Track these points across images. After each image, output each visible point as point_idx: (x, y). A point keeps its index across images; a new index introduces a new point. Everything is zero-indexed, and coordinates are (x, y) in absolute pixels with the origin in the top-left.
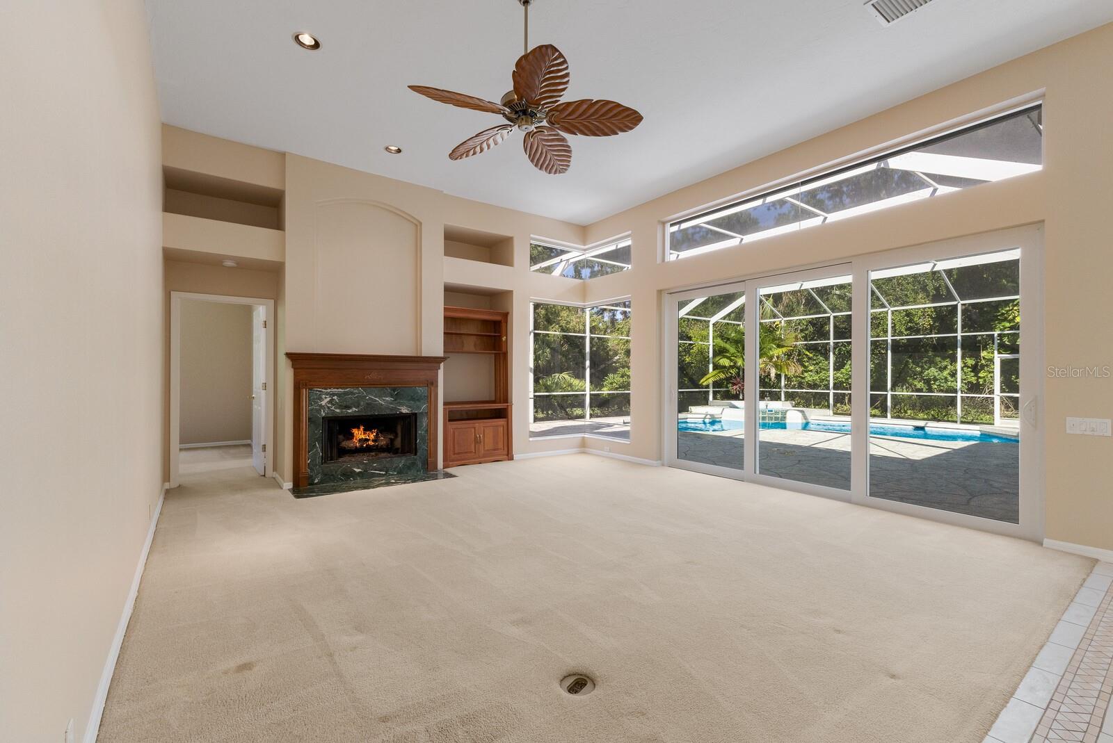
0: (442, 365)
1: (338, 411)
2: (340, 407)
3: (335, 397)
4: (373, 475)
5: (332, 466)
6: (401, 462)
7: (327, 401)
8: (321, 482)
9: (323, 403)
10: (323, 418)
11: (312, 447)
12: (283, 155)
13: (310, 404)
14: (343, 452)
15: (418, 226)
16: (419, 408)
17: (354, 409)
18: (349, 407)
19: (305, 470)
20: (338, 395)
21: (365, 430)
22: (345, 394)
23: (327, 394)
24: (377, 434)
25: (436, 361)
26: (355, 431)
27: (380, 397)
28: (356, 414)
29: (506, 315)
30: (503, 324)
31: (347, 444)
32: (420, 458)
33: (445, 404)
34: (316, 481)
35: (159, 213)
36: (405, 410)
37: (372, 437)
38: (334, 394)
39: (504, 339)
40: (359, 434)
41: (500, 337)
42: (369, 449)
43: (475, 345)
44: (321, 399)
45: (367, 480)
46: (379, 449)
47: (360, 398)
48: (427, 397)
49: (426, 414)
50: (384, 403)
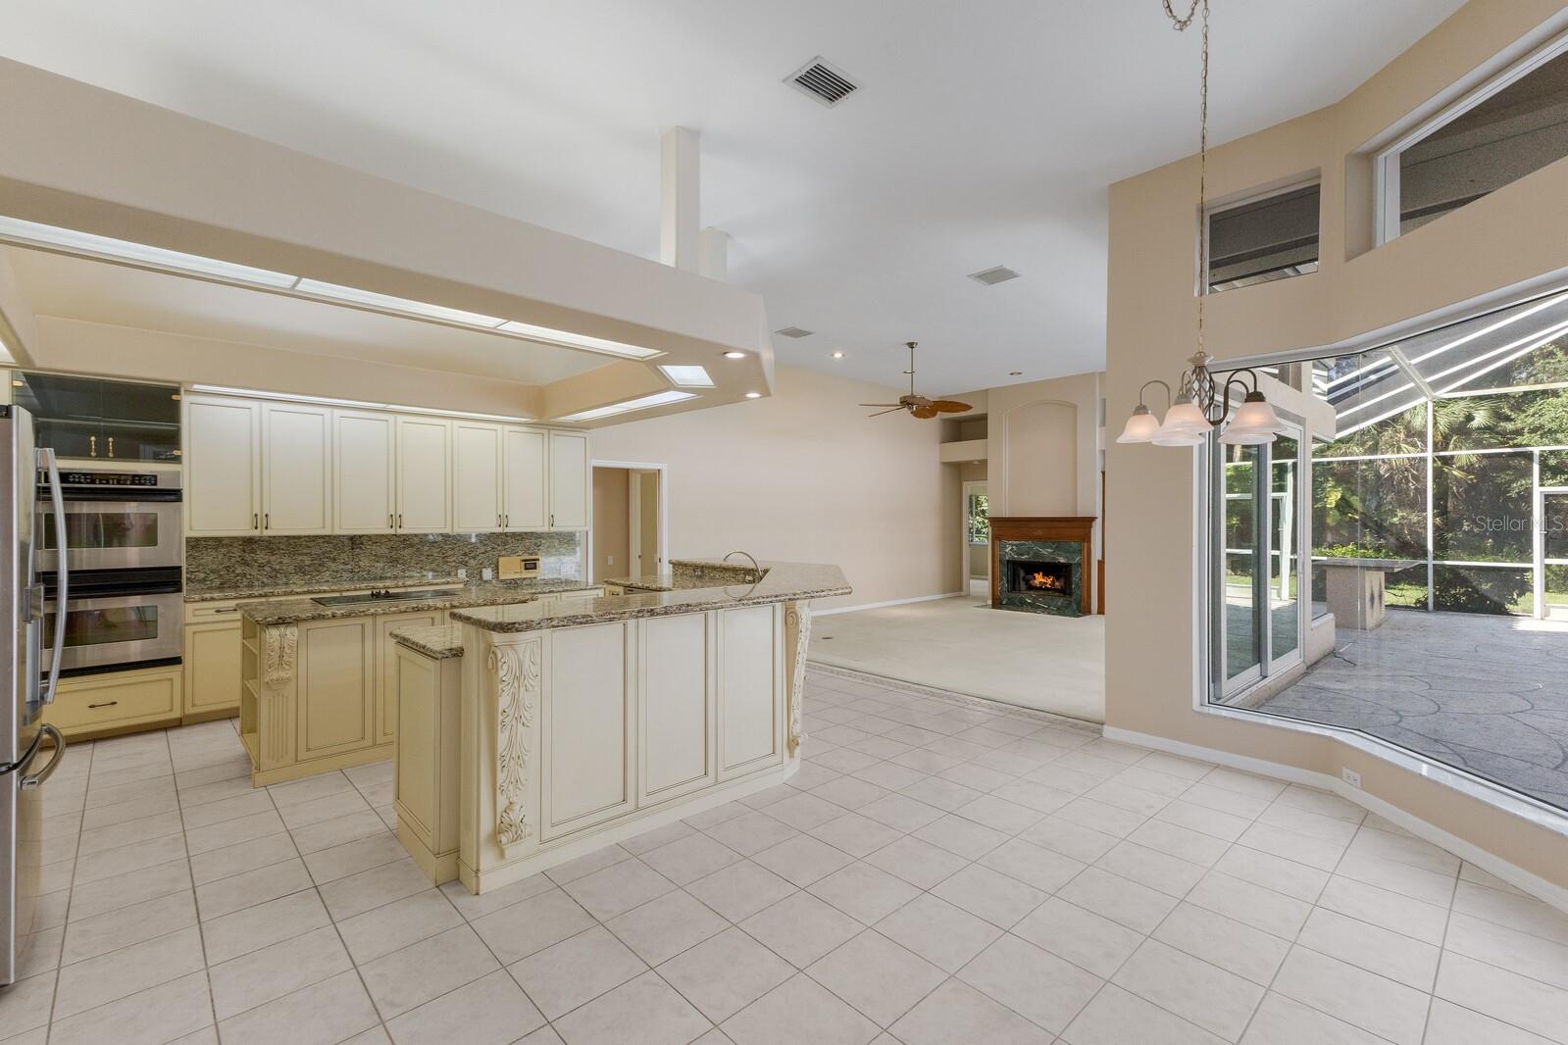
1: (1016, 557)
2: (1018, 555)
3: (1015, 548)
4: (1039, 607)
5: (1013, 594)
6: (1060, 601)
7: (1009, 549)
8: (1006, 604)
9: (1008, 551)
10: (1008, 562)
11: (1002, 580)
12: (987, 390)
13: (1001, 551)
14: (1031, 588)
15: (1075, 407)
16: (1073, 559)
17: (1027, 556)
18: (1022, 555)
19: (998, 592)
21: (1044, 575)
22: (1022, 545)
23: (1010, 545)
24: (1053, 580)
25: (1092, 521)
26: (1036, 575)
27: (1043, 548)
28: (1029, 561)
31: (1032, 584)
32: (1075, 601)
34: (1003, 603)
35: (938, 445)
36: (1062, 560)
37: (1049, 581)
38: (1014, 545)
40: (1039, 579)
42: (1047, 589)
44: (1007, 548)
45: (1033, 607)
46: (1056, 590)
47: (1030, 549)
48: (1080, 551)
49: (1079, 565)
50: (1046, 553)
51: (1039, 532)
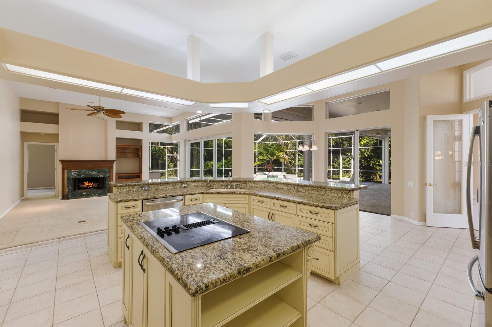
0: (115, 162)
1: (77, 176)
2: (78, 175)
3: (76, 172)
4: (90, 195)
5: (75, 192)
6: (100, 191)
7: (73, 173)
8: (71, 197)
9: (72, 174)
10: (72, 178)
11: (68, 186)
12: (59, 103)
13: (67, 174)
14: (80, 188)
15: (106, 121)
16: (106, 175)
17: (83, 176)
19: (66, 193)
20: (77, 172)
21: (88, 182)
22: (80, 171)
23: (73, 171)
24: (93, 184)
25: (113, 161)
26: (85, 183)
27: (92, 172)
28: (84, 177)
29: (141, 147)
30: (140, 150)
31: (82, 186)
32: (107, 190)
33: (116, 174)
34: (70, 196)
35: (19, 122)
36: (101, 176)
37: (91, 184)
38: (76, 171)
39: (140, 154)
40: (86, 184)
41: (139, 153)
42: (90, 188)
43: (132, 156)
44: (71, 173)
45: (87, 196)
46: (95, 188)
47: (85, 172)
48: (109, 172)
49: (109, 177)
50: (94, 174)
51: (90, 166)
